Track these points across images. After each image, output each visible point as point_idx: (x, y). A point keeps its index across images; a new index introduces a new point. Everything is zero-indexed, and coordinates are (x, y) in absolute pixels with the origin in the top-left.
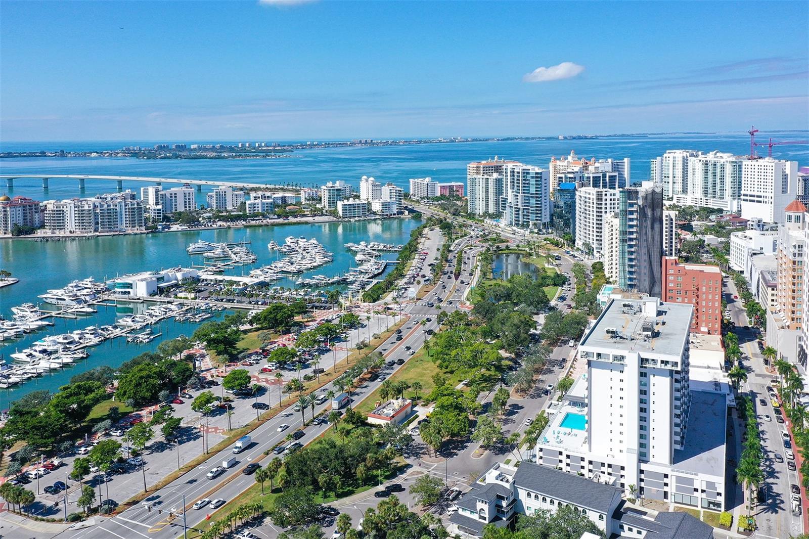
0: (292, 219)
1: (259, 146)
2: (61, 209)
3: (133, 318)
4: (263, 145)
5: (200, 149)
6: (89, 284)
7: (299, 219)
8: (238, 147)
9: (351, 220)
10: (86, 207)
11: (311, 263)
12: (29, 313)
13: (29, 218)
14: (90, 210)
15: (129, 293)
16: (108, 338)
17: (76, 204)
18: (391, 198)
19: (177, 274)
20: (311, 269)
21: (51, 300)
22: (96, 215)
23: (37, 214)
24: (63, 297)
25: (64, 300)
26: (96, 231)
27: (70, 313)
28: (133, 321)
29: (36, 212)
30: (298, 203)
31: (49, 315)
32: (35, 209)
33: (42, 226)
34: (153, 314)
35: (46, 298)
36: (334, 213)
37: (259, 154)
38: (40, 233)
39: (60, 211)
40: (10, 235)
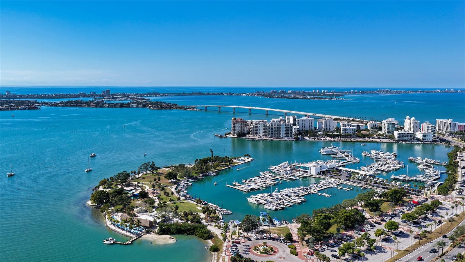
0: (367, 139)
1: (324, 92)
2: (257, 125)
3: (317, 185)
4: (326, 91)
5: (292, 93)
6: (287, 165)
7: (371, 140)
8: (312, 93)
9: (404, 142)
10: (268, 126)
11: (393, 167)
12: (268, 176)
13: (243, 129)
14: (269, 127)
15: (307, 172)
16: (310, 193)
17: (264, 123)
18: (428, 131)
19: (327, 165)
20: (394, 170)
21: (274, 171)
22: (272, 129)
23: (246, 127)
24: (280, 170)
25: (280, 171)
26: (271, 137)
27: (285, 178)
28: (317, 187)
29: (245, 126)
30: (367, 130)
31: (277, 178)
32: (245, 124)
33: (249, 133)
34: (324, 184)
35: (272, 170)
36: (392, 137)
37: (327, 97)
38: (247, 136)
39: (256, 126)
40: (236, 136)
